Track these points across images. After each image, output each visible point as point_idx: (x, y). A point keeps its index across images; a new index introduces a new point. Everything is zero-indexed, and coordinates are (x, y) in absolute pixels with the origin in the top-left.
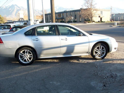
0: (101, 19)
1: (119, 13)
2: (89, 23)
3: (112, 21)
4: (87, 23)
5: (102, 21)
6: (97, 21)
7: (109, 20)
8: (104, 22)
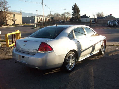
0: (14, 22)
1: (27, 17)
2: (5, 26)
3: (25, 24)
4: (3, 27)
5: (16, 24)
6: (12, 24)
7: (22, 23)
8: (18, 25)
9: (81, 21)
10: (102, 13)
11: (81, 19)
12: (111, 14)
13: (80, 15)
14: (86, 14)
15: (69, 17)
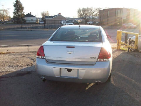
9: (25, 21)
10: (47, 12)
11: (25, 18)
12: (60, 14)
13: (23, 13)
14: (31, 13)
15: (7, 16)
